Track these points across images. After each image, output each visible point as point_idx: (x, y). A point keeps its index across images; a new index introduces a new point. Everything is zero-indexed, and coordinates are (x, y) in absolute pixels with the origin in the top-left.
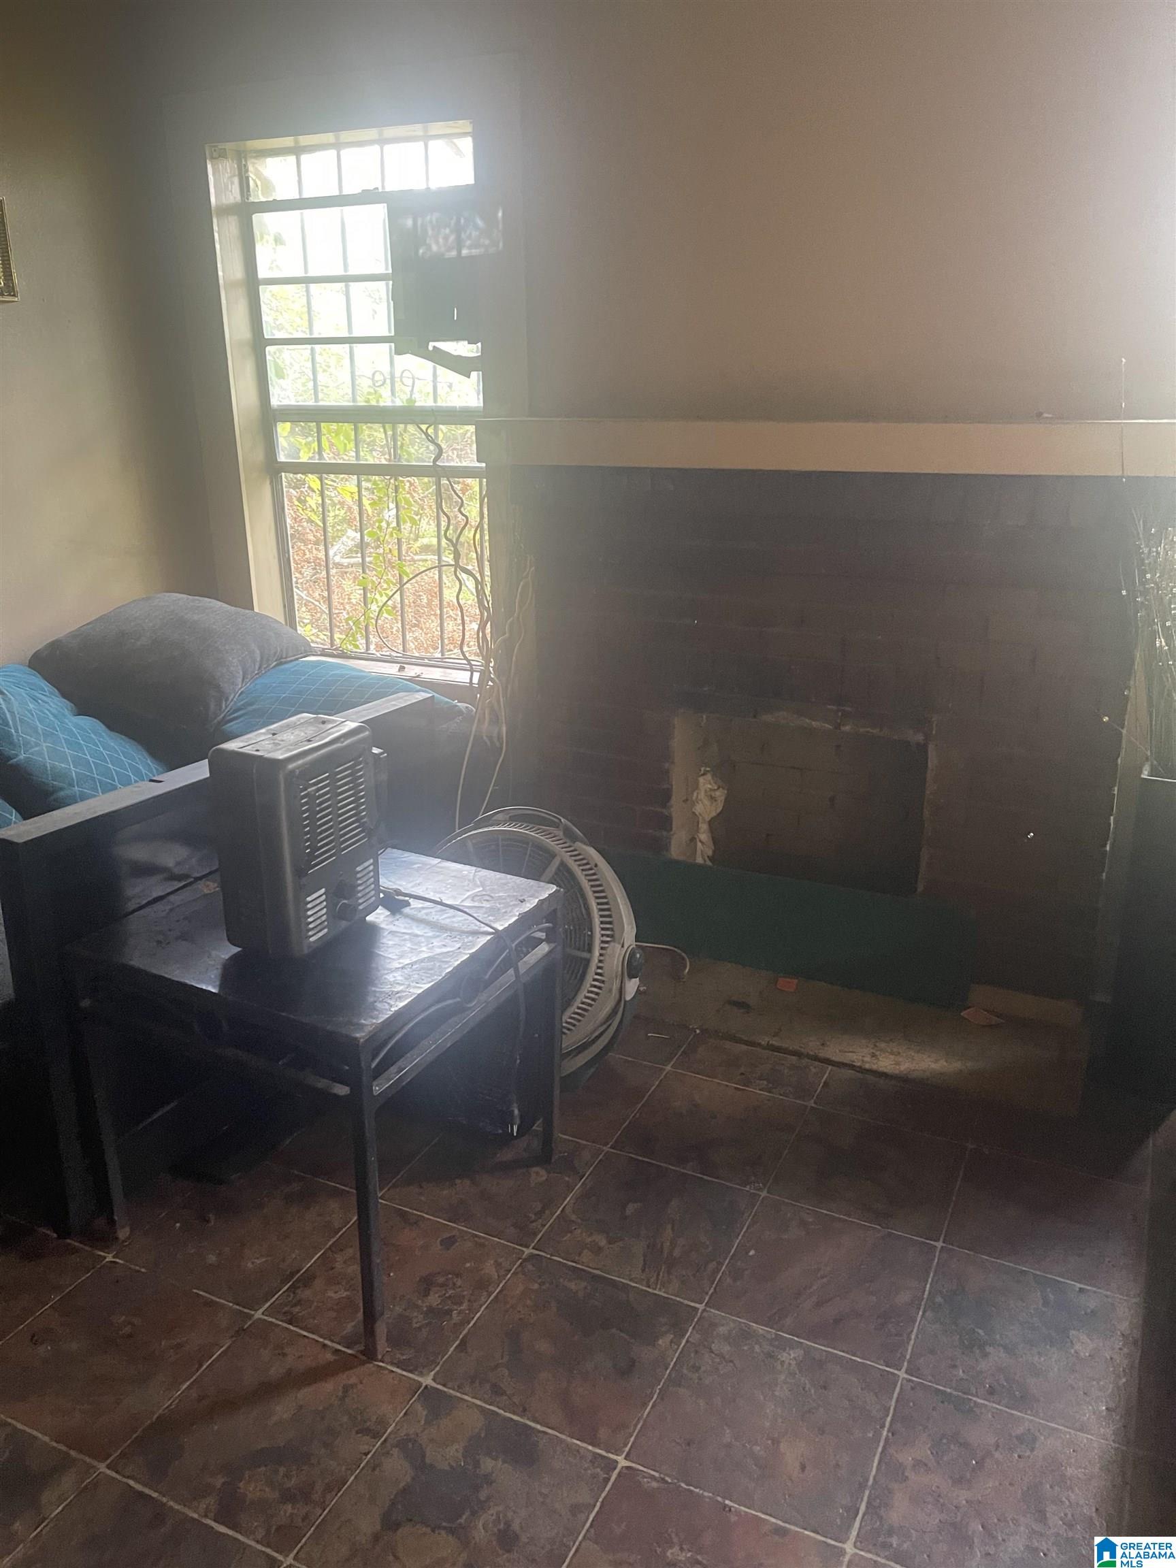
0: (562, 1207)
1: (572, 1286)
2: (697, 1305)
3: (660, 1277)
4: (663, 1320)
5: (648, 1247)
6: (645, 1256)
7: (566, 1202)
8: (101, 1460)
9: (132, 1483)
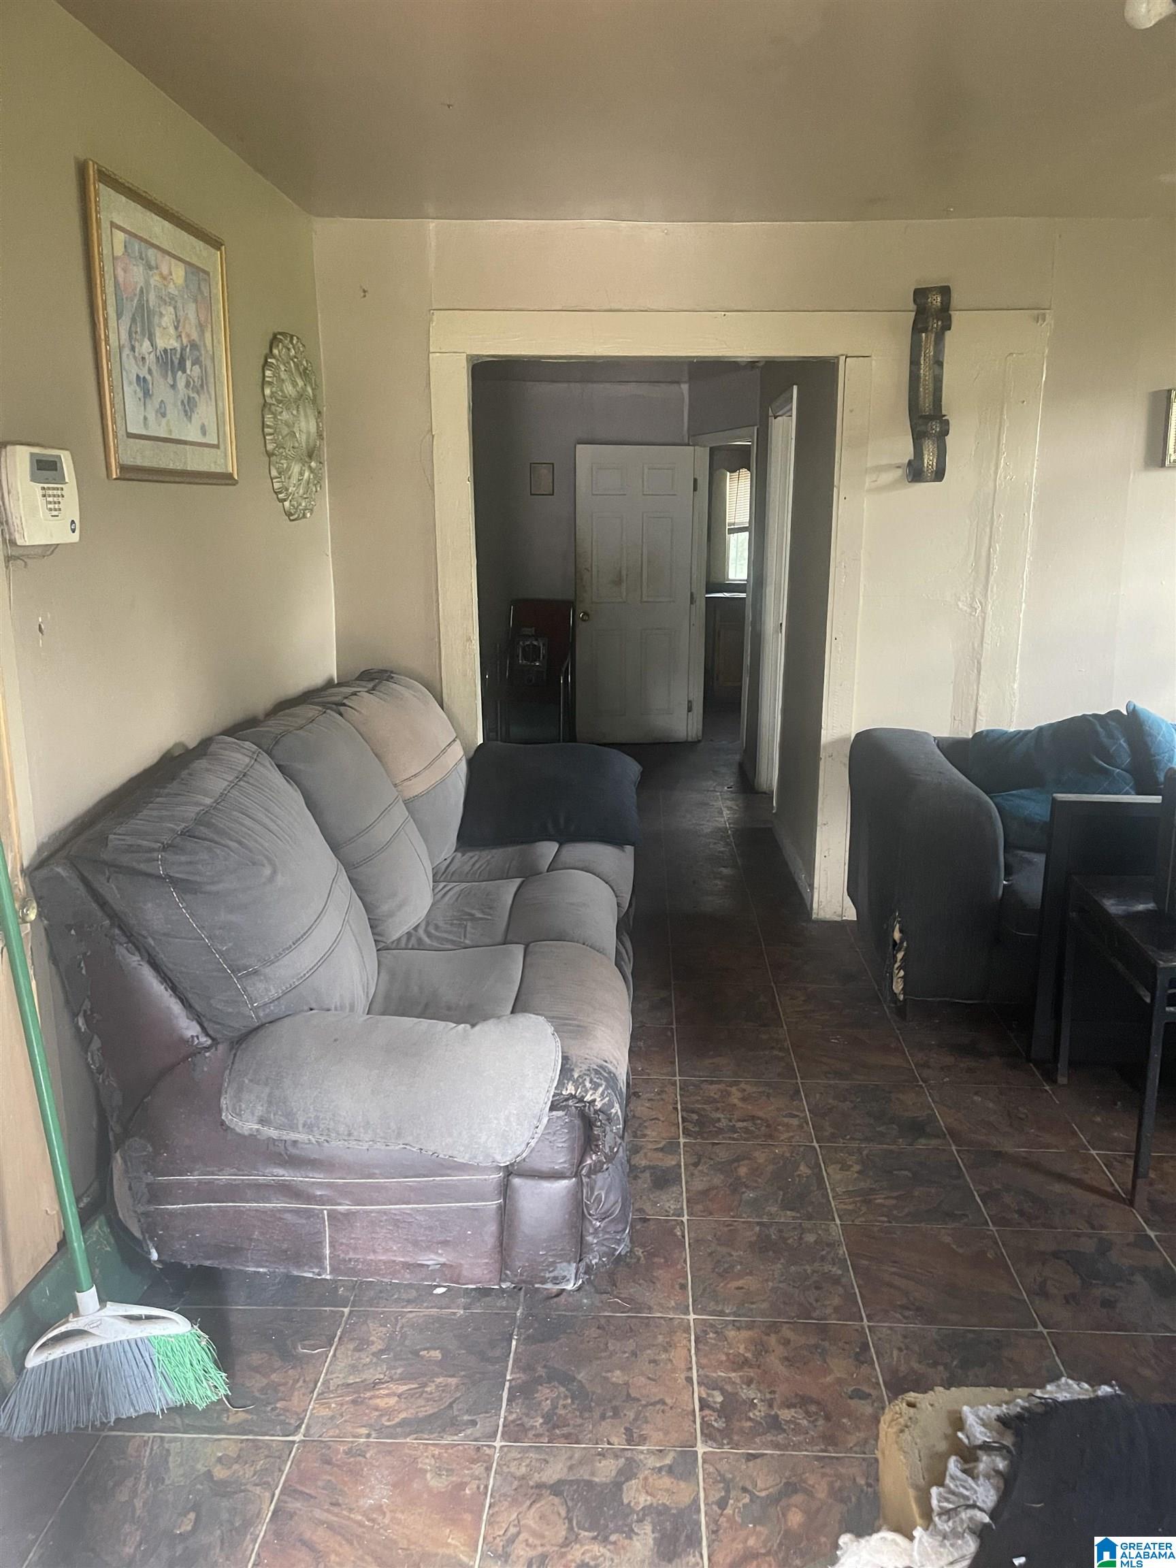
8: (956, 1145)
9: (960, 1161)
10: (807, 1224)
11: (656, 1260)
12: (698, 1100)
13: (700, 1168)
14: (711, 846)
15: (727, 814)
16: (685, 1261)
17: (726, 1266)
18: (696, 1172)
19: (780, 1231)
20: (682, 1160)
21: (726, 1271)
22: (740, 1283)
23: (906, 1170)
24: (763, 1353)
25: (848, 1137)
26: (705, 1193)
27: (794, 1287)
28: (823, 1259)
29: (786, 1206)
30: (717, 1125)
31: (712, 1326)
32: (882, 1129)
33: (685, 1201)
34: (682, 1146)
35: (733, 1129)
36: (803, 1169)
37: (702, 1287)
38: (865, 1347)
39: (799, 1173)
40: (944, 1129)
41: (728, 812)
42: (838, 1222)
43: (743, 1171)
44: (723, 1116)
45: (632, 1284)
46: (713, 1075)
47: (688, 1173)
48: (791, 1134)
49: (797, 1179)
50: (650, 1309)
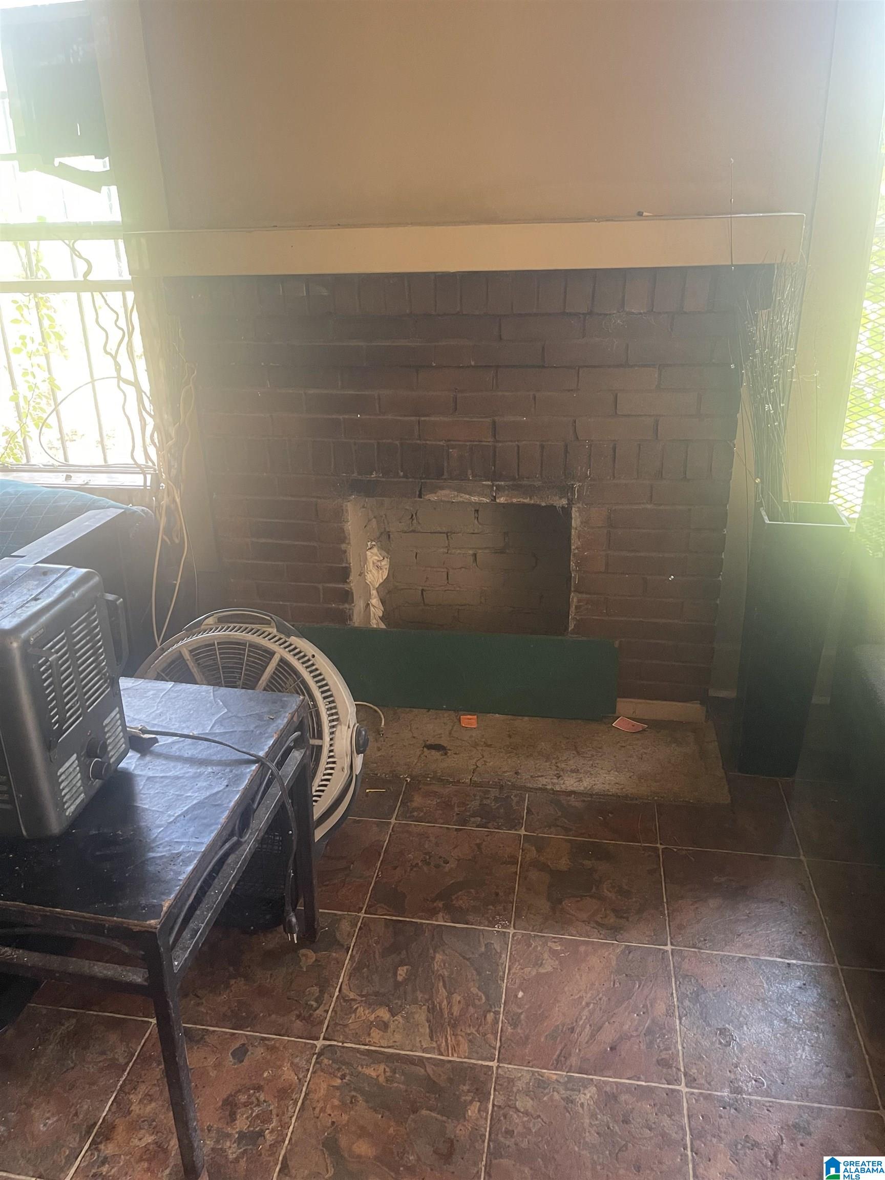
0: (339, 987)
1: (371, 1072)
2: (491, 1064)
3: (449, 1041)
4: (466, 1088)
5: (429, 1011)
6: (428, 1021)
7: (341, 981)
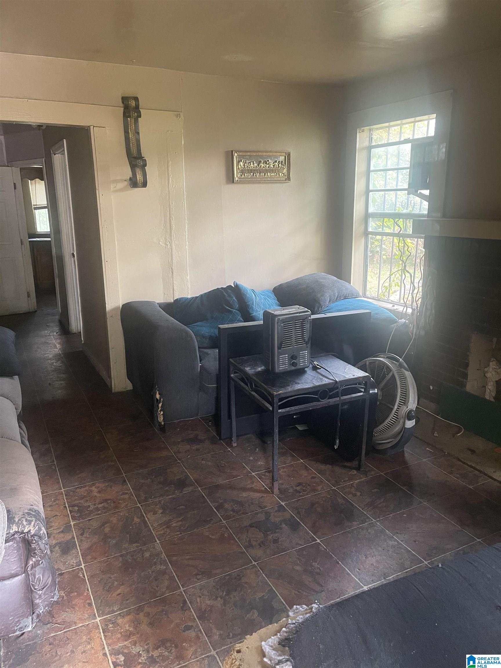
2: (374, 520)
3: (368, 509)
4: (360, 519)
5: (372, 501)
6: (368, 502)
7: (355, 481)
8: (200, 487)
9: (203, 494)
10: (144, 548)
11: (72, 595)
12: (76, 499)
13: (85, 536)
14: (54, 364)
15: (59, 346)
16: (88, 590)
17: (110, 584)
18: (83, 538)
19: (132, 556)
20: (75, 534)
21: (110, 587)
22: (119, 591)
23: (182, 505)
24: (138, 625)
25: (153, 497)
26: (90, 548)
27: (145, 583)
28: (155, 563)
29: (131, 542)
30: (89, 509)
31: (110, 620)
32: (167, 488)
33: (81, 556)
34: (73, 527)
35: (98, 509)
36: (136, 520)
37: (100, 601)
38: (185, 602)
39: (134, 522)
40: (193, 480)
41: (59, 345)
42: (158, 542)
43: (107, 530)
44: (91, 504)
45: (63, 613)
46: (81, 483)
47: (79, 540)
48: (126, 503)
49: (134, 525)
50: (75, 623)
